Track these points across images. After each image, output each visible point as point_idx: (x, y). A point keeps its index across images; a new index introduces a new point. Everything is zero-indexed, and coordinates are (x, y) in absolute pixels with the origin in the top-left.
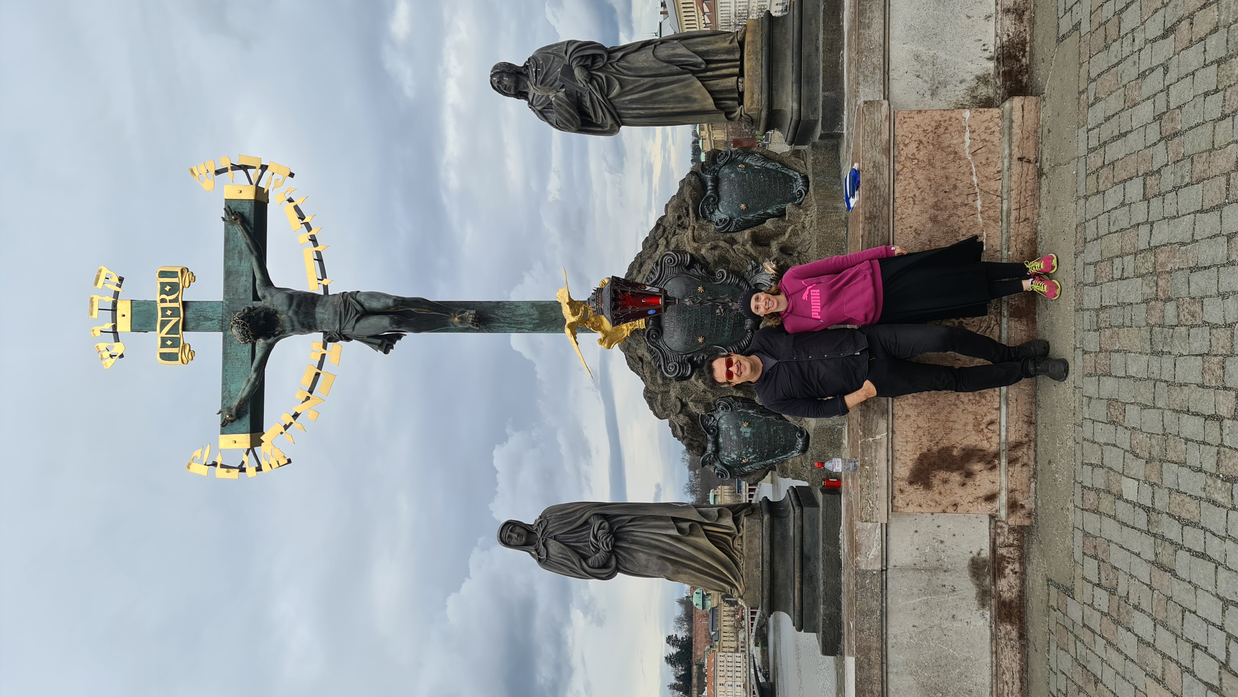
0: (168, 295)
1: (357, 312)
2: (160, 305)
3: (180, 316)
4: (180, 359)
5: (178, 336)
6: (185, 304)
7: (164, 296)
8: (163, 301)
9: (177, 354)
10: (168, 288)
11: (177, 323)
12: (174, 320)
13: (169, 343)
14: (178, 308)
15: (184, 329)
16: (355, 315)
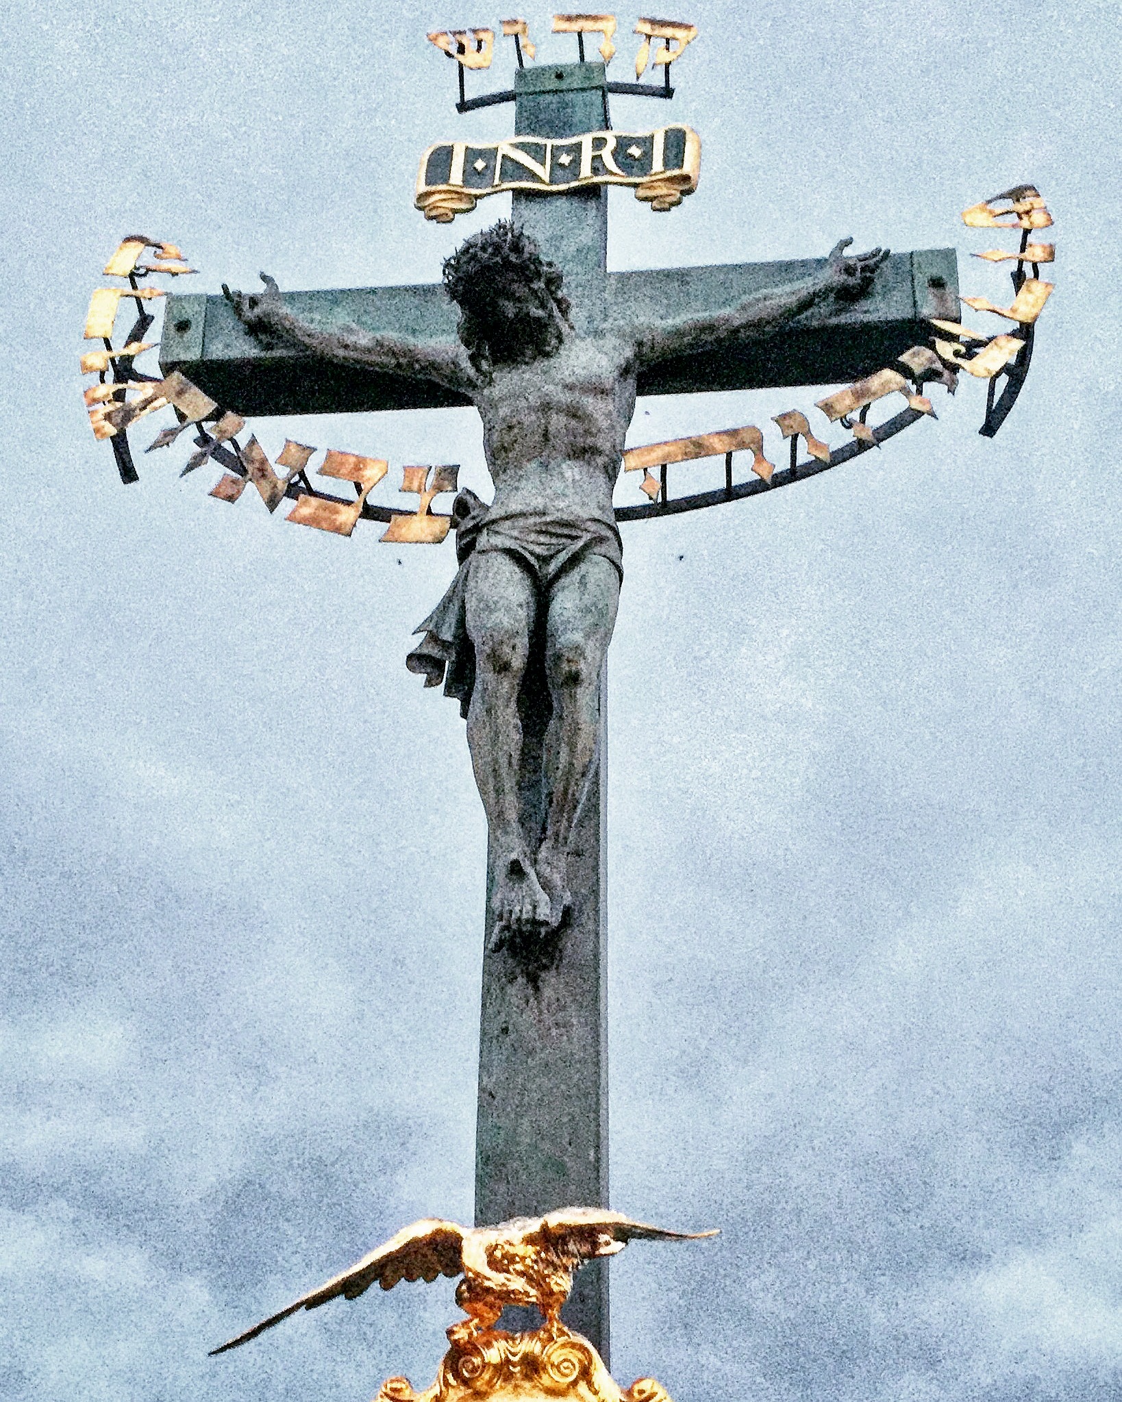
0: (615, 154)
1: (545, 560)
2: (587, 140)
3: (552, 182)
4: (433, 188)
5: (497, 182)
6: (592, 193)
7: (611, 144)
8: (599, 143)
9: (446, 180)
10: (635, 151)
11: (534, 177)
12: (543, 172)
13: (480, 165)
14: (576, 176)
15: (519, 194)
16: (532, 553)
